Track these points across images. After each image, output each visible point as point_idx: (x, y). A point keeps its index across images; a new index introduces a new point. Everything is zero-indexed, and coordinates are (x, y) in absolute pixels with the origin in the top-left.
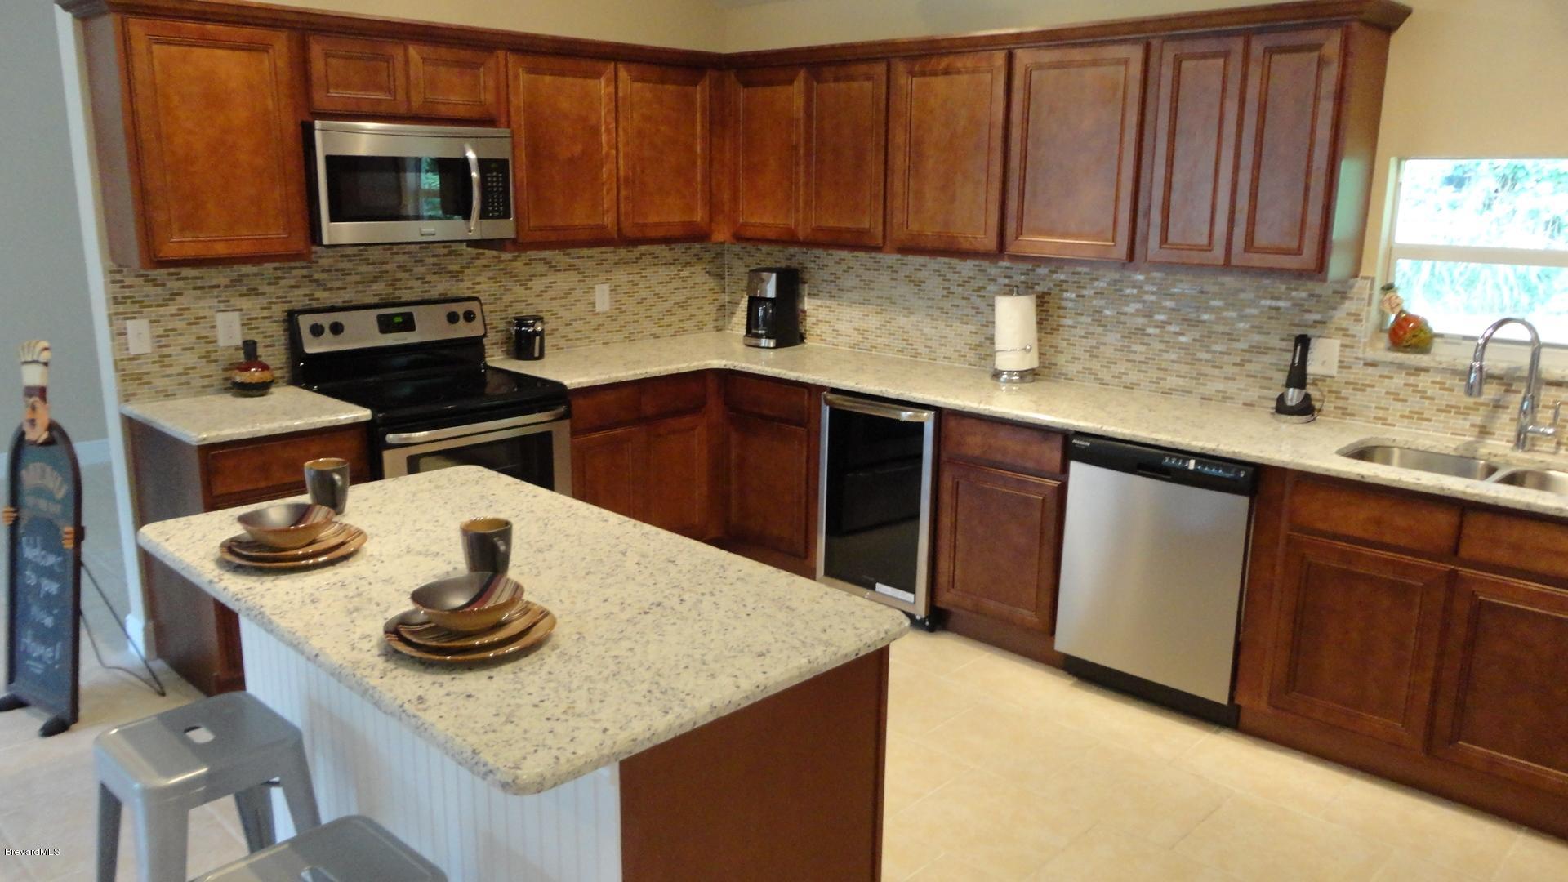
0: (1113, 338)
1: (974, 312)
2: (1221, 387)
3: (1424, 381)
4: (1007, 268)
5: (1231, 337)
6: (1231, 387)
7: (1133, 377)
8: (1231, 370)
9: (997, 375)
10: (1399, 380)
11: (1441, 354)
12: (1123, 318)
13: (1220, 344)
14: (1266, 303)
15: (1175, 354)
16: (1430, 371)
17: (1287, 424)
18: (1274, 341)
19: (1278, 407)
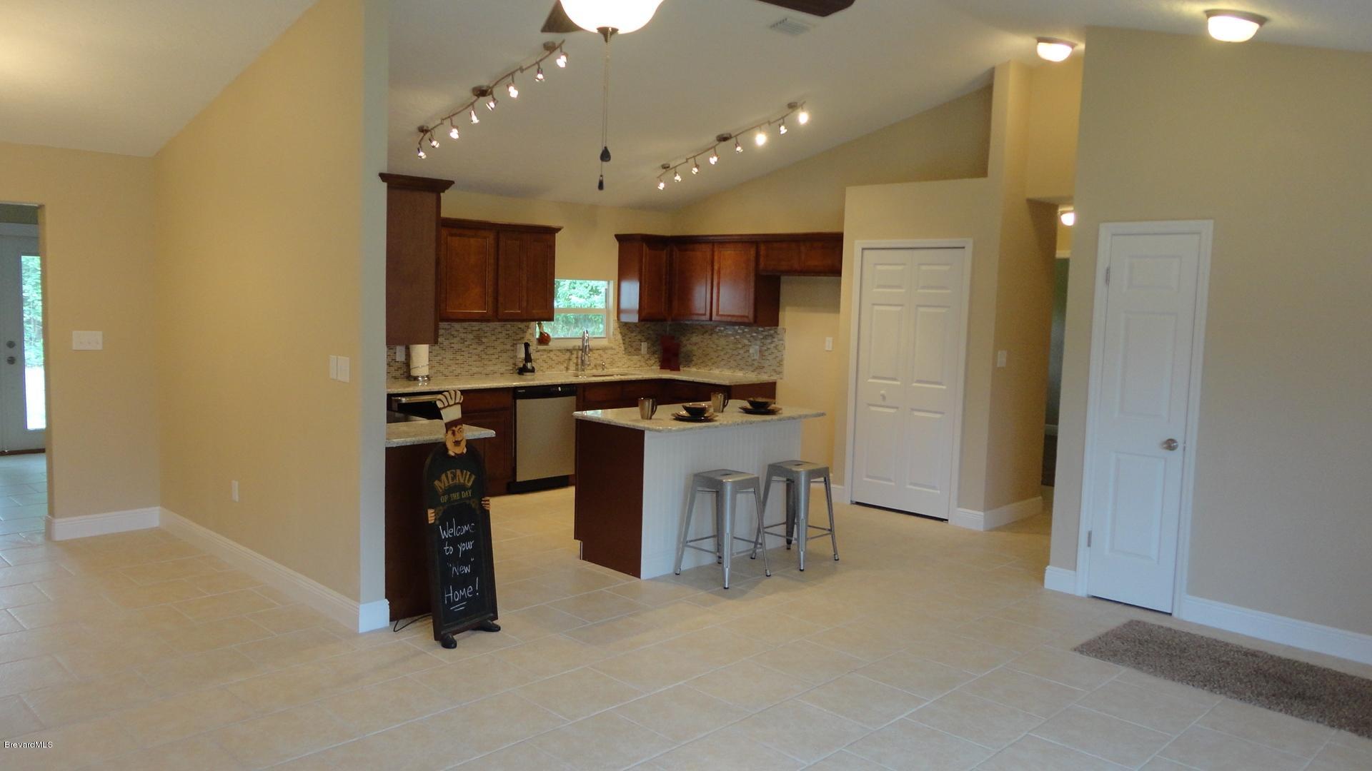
0: (449, 355)
2: (492, 368)
3: (552, 355)
5: (494, 348)
6: (495, 368)
7: (459, 371)
8: (494, 362)
9: (417, 378)
10: (546, 356)
11: (551, 345)
12: (453, 345)
13: (491, 351)
14: (504, 332)
15: (475, 358)
16: (551, 351)
17: (528, 376)
18: (508, 347)
19: (523, 371)
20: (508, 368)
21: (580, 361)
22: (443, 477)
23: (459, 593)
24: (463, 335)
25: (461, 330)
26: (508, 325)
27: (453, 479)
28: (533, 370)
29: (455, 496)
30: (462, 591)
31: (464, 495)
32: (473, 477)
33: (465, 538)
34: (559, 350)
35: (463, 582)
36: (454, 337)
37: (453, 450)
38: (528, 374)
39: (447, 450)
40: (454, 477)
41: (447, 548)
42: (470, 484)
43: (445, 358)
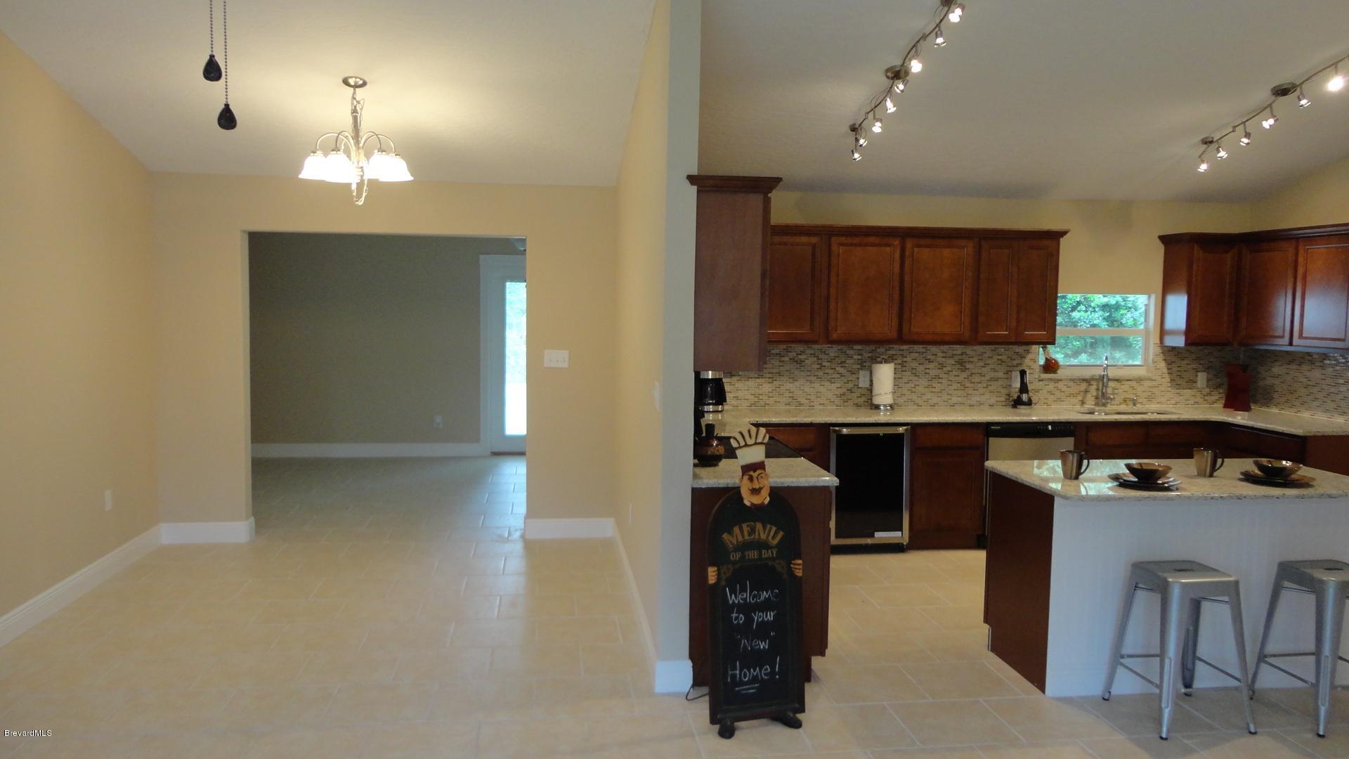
0: (923, 382)
1: (838, 376)
2: (978, 399)
3: (1060, 385)
4: (859, 350)
5: (981, 375)
6: (983, 399)
7: (935, 400)
8: (981, 391)
9: (877, 407)
10: (1051, 386)
11: (1061, 373)
12: (928, 371)
13: (976, 379)
14: (996, 357)
15: (955, 386)
16: (1061, 380)
17: (1023, 410)
18: (1001, 375)
19: (1017, 403)
20: (998, 399)
21: (1100, 393)
22: (736, 530)
23: (749, 672)
24: (941, 360)
25: (940, 354)
26: (1002, 349)
27: (749, 535)
28: (1029, 403)
29: (752, 555)
30: (754, 671)
31: (765, 554)
32: (781, 534)
33: (765, 606)
34: (1071, 380)
35: (756, 659)
36: (930, 361)
37: (748, 500)
38: (1022, 407)
39: (741, 499)
40: (753, 531)
41: (734, 615)
42: (775, 542)
43: (918, 385)
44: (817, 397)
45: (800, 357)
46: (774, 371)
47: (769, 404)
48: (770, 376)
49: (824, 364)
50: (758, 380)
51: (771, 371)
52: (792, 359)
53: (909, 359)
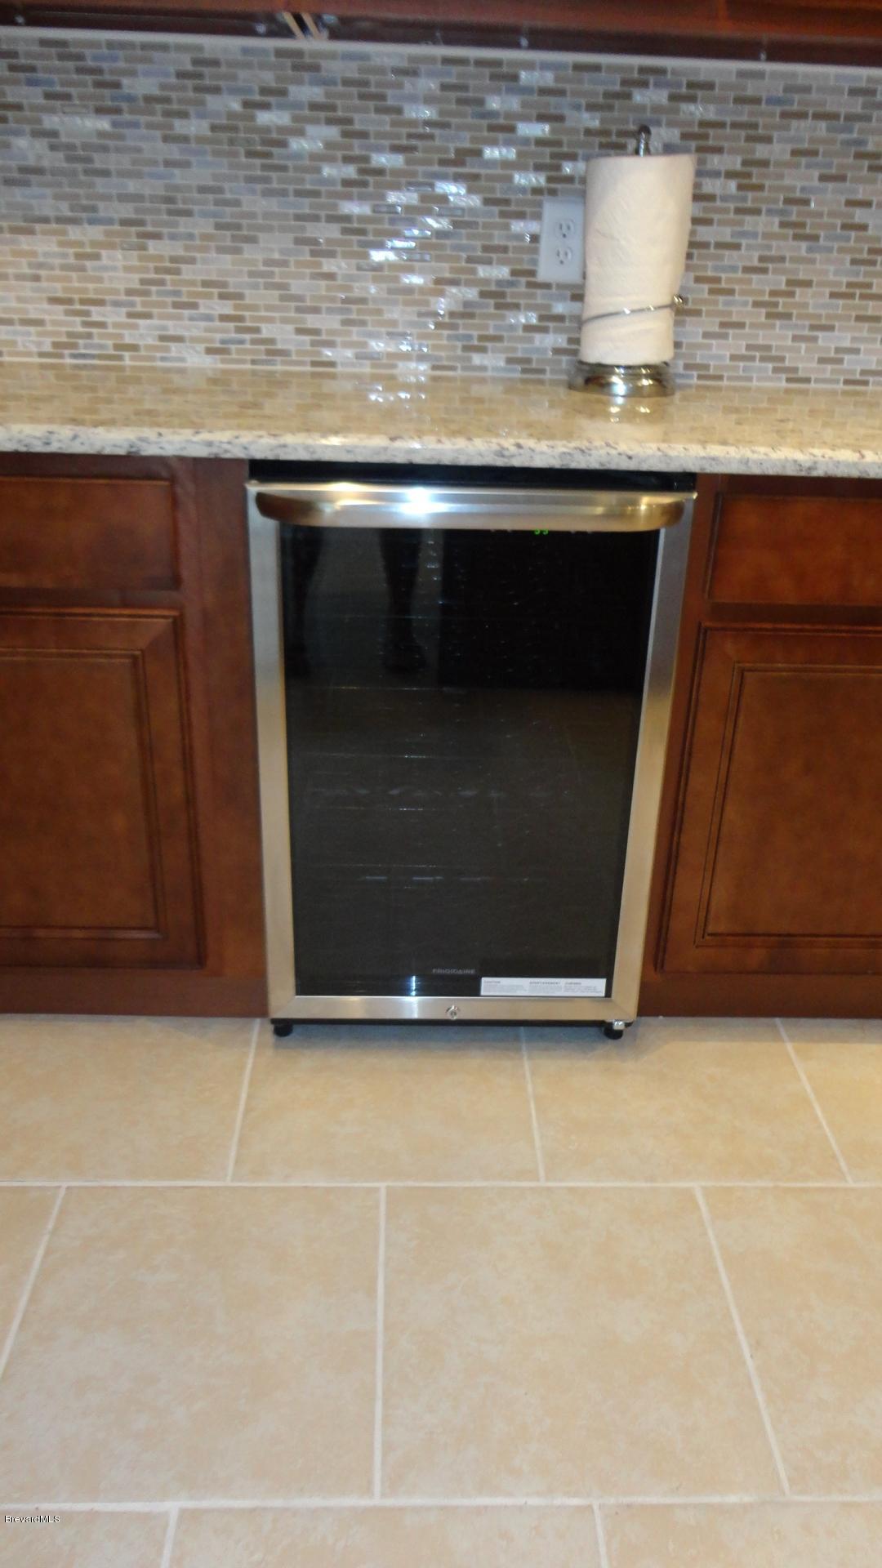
43: (808, 284)
44: (347, 322)
45: (264, 118)
46: (149, 187)
47: (134, 348)
48: (127, 211)
49: (382, 160)
50: (74, 233)
51: (132, 186)
52: (225, 129)
53: (777, 151)
